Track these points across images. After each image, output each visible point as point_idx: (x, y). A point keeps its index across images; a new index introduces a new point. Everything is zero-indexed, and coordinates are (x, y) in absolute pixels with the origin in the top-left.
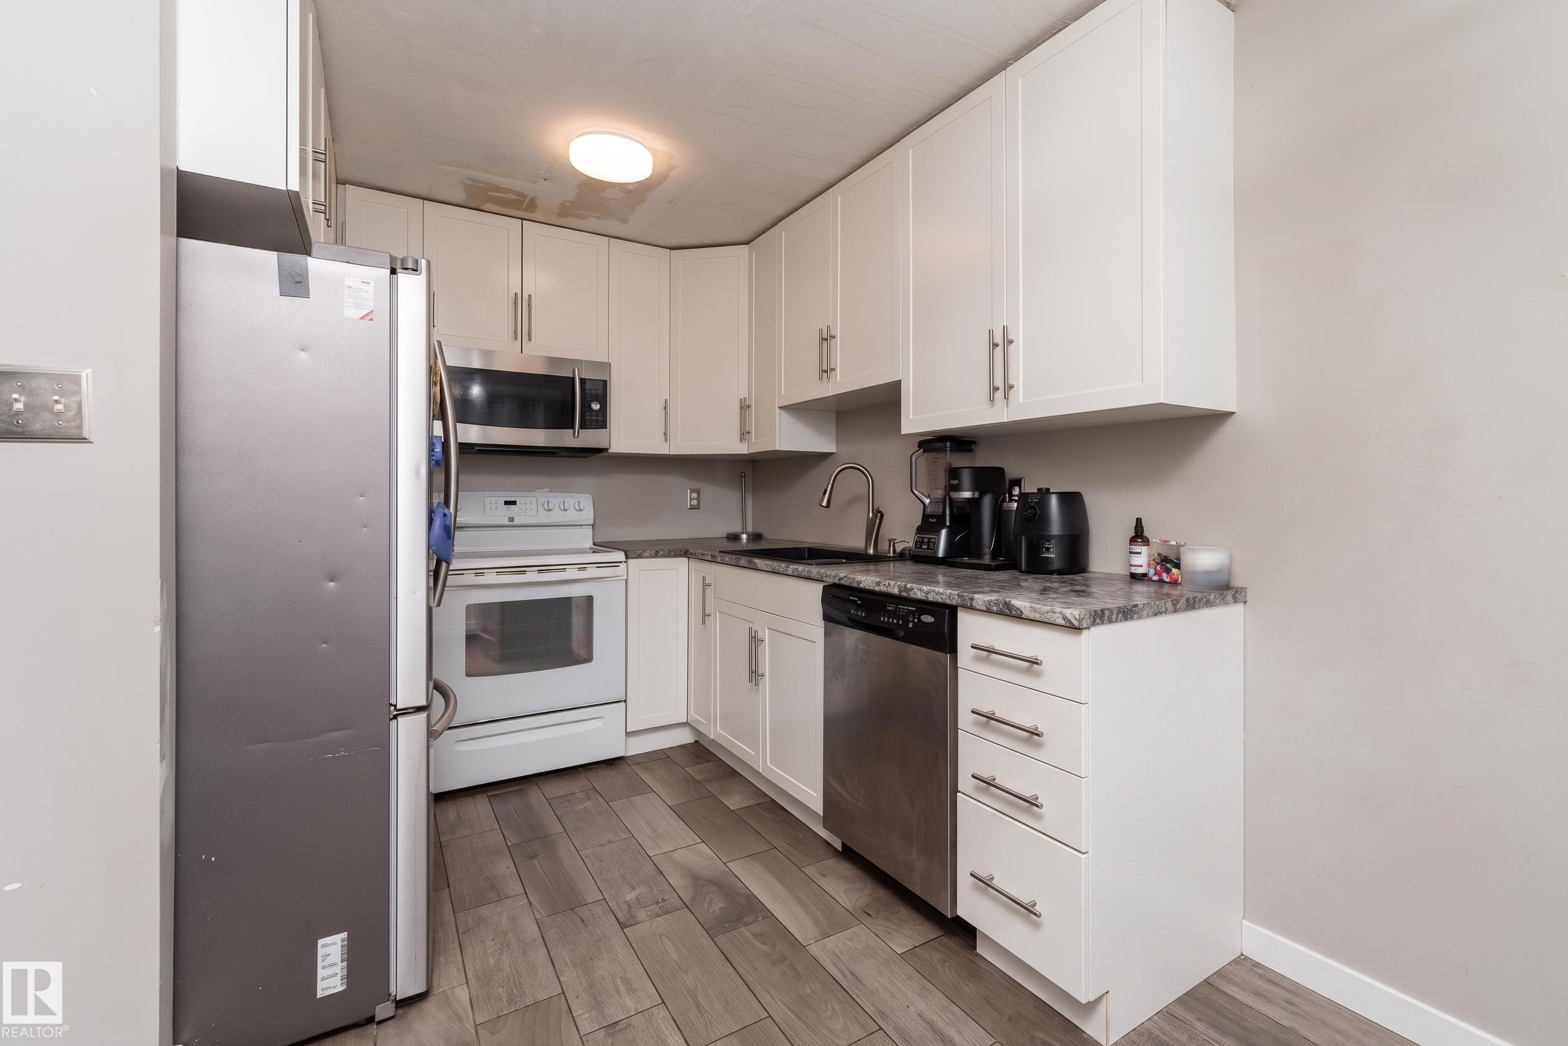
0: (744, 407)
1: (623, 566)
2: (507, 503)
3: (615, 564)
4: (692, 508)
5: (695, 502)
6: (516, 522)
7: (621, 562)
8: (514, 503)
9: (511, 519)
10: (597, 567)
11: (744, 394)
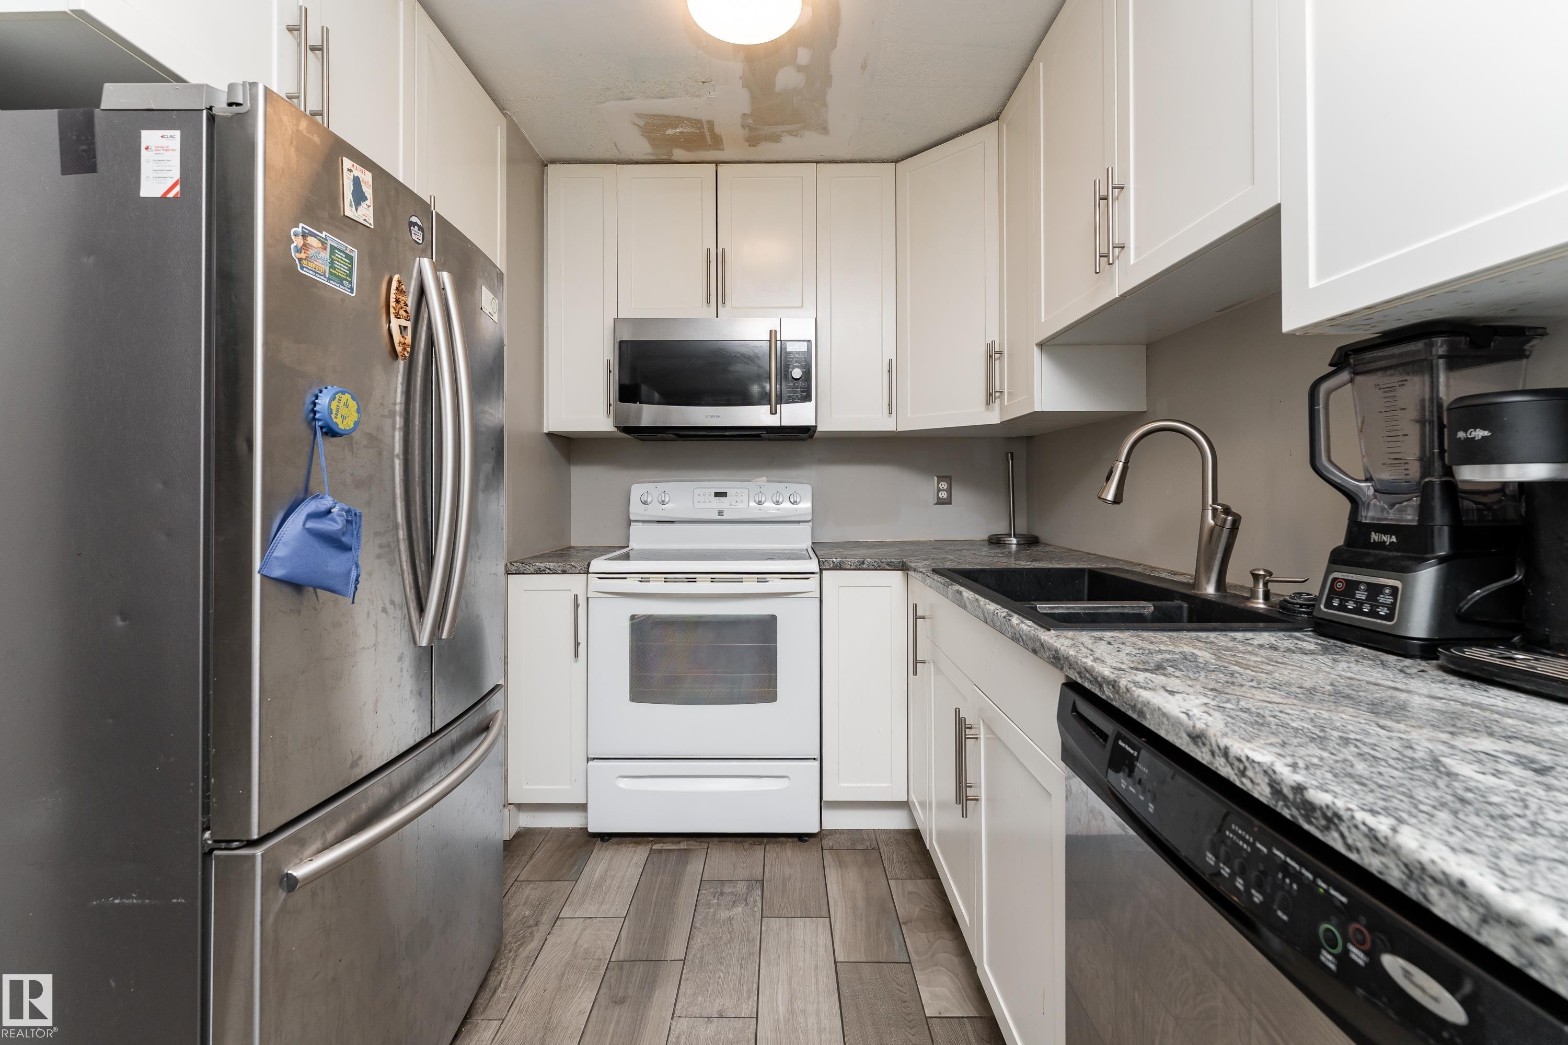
0: (992, 355)
1: (814, 580)
2: (718, 495)
3: (804, 575)
4: (940, 502)
5: (943, 495)
6: (726, 516)
7: (813, 573)
8: (723, 495)
9: (720, 513)
10: (781, 579)
11: (993, 335)
